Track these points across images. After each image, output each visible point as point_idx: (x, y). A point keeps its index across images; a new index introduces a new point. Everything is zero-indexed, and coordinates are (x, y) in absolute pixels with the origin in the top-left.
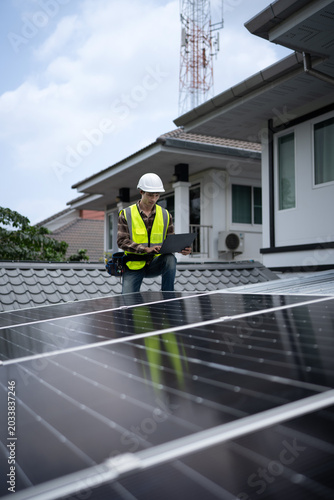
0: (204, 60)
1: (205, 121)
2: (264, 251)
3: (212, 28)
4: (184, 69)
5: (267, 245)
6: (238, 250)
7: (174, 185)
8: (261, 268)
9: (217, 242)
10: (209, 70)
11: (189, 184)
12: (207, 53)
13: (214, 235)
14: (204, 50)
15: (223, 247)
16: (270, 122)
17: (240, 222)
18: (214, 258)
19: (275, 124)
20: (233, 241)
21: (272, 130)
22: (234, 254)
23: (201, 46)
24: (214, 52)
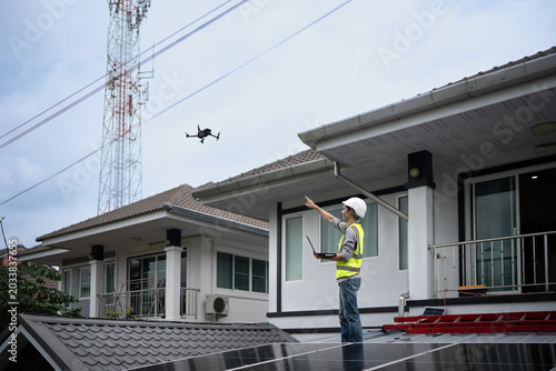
0: (131, 106)
1: (225, 198)
2: (270, 315)
3: (141, 76)
4: (109, 114)
5: (274, 309)
6: (223, 313)
7: (166, 249)
8: (277, 329)
9: (205, 305)
10: (136, 120)
11: (181, 249)
12: (134, 102)
13: (201, 298)
14: (130, 97)
15: (211, 309)
16: (279, 205)
17: (225, 287)
18: (201, 319)
19: (284, 207)
20: (220, 304)
21: (281, 212)
22: (218, 317)
23: (128, 92)
24: (142, 102)
